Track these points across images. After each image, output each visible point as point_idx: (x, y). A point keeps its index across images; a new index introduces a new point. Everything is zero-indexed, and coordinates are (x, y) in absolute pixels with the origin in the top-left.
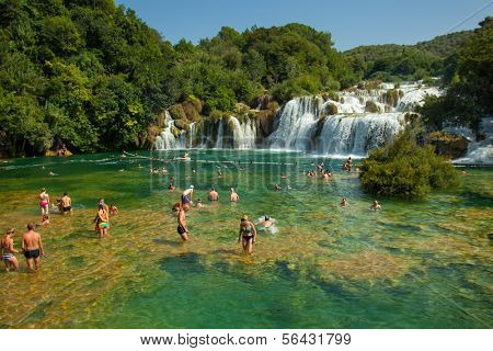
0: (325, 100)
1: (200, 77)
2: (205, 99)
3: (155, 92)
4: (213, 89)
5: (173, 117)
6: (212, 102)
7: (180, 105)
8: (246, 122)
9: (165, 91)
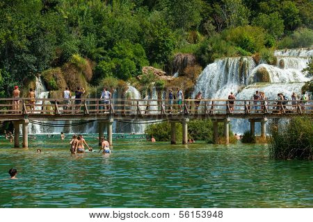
0: (257, 64)
1: (92, 26)
2: (97, 60)
3: (20, 52)
4: (110, 44)
5: (48, 87)
6: (107, 65)
7: (59, 69)
8: (150, 94)
9: (33, 50)
